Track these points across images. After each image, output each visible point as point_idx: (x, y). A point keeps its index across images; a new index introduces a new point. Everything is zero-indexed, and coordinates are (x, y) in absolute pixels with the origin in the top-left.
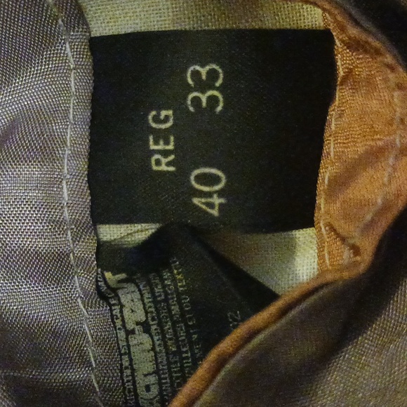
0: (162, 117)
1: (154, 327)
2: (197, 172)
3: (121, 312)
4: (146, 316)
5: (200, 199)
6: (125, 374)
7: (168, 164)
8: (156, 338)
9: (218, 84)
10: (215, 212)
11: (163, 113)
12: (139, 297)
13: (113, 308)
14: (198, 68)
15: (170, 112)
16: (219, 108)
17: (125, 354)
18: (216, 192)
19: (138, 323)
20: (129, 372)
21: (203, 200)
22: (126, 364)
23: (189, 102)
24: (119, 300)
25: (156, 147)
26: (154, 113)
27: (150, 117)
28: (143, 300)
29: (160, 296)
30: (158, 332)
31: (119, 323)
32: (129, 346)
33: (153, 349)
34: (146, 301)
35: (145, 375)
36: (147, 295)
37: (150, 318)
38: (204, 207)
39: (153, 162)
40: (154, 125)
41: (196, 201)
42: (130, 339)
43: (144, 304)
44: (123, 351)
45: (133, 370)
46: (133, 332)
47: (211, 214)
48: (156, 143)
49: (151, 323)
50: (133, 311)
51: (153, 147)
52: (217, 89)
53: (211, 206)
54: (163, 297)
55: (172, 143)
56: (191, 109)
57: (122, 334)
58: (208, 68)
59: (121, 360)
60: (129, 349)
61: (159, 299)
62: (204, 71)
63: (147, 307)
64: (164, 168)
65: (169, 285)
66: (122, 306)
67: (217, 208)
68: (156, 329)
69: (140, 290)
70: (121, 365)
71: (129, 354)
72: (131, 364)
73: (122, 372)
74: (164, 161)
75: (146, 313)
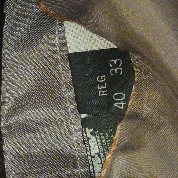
0: (102, 78)
1: (102, 155)
2: (115, 94)
3: (90, 149)
4: (99, 151)
5: (116, 104)
6: (91, 172)
7: (105, 93)
8: (102, 159)
9: (120, 65)
10: (122, 108)
11: (102, 77)
12: (97, 144)
13: (87, 148)
14: (113, 61)
15: (104, 76)
16: (121, 73)
17: (91, 164)
18: (122, 100)
19: (96, 154)
20: (92, 171)
21: (118, 104)
22: (91, 168)
23: (111, 72)
24: (89, 145)
25: (100, 88)
26: (99, 77)
27: (97, 79)
28: (98, 145)
29: (104, 143)
30: (103, 157)
31: (89, 154)
32: (92, 161)
33: (101, 163)
34: (99, 145)
35: (98, 173)
36: (99, 143)
37: (100, 152)
38: (118, 106)
39: (99, 93)
40: (99, 81)
41: (115, 105)
42: (93, 159)
43: (98, 147)
44: (90, 163)
45: (94, 171)
46: (94, 157)
47: (120, 109)
48: (100, 87)
49: (101, 153)
50: (94, 149)
51: (99, 88)
52: (120, 67)
53: (121, 105)
54: (105, 144)
55: (106, 86)
56: (112, 74)
57: (90, 158)
58: (116, 60)
59: (90, 166)
60: (93, 163)
61: (104, 144)
62: (115, 62)
63: (99, 148)
64: (103, 95)
65: (108, 140)
66: (90, 147)
67: (122, 106)
68: (103, 156)
69: (97, 141)
70: (90, 168)
71: (93, 164)
72: (93, 168)
73: (90, 171)
74: (103, 92)
75: (99, 150)
